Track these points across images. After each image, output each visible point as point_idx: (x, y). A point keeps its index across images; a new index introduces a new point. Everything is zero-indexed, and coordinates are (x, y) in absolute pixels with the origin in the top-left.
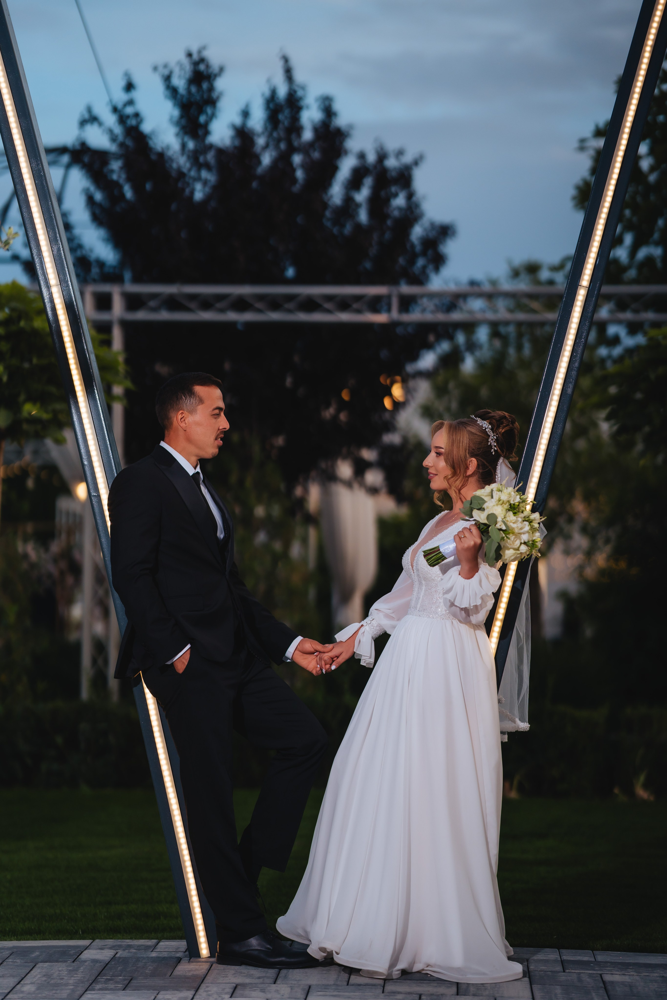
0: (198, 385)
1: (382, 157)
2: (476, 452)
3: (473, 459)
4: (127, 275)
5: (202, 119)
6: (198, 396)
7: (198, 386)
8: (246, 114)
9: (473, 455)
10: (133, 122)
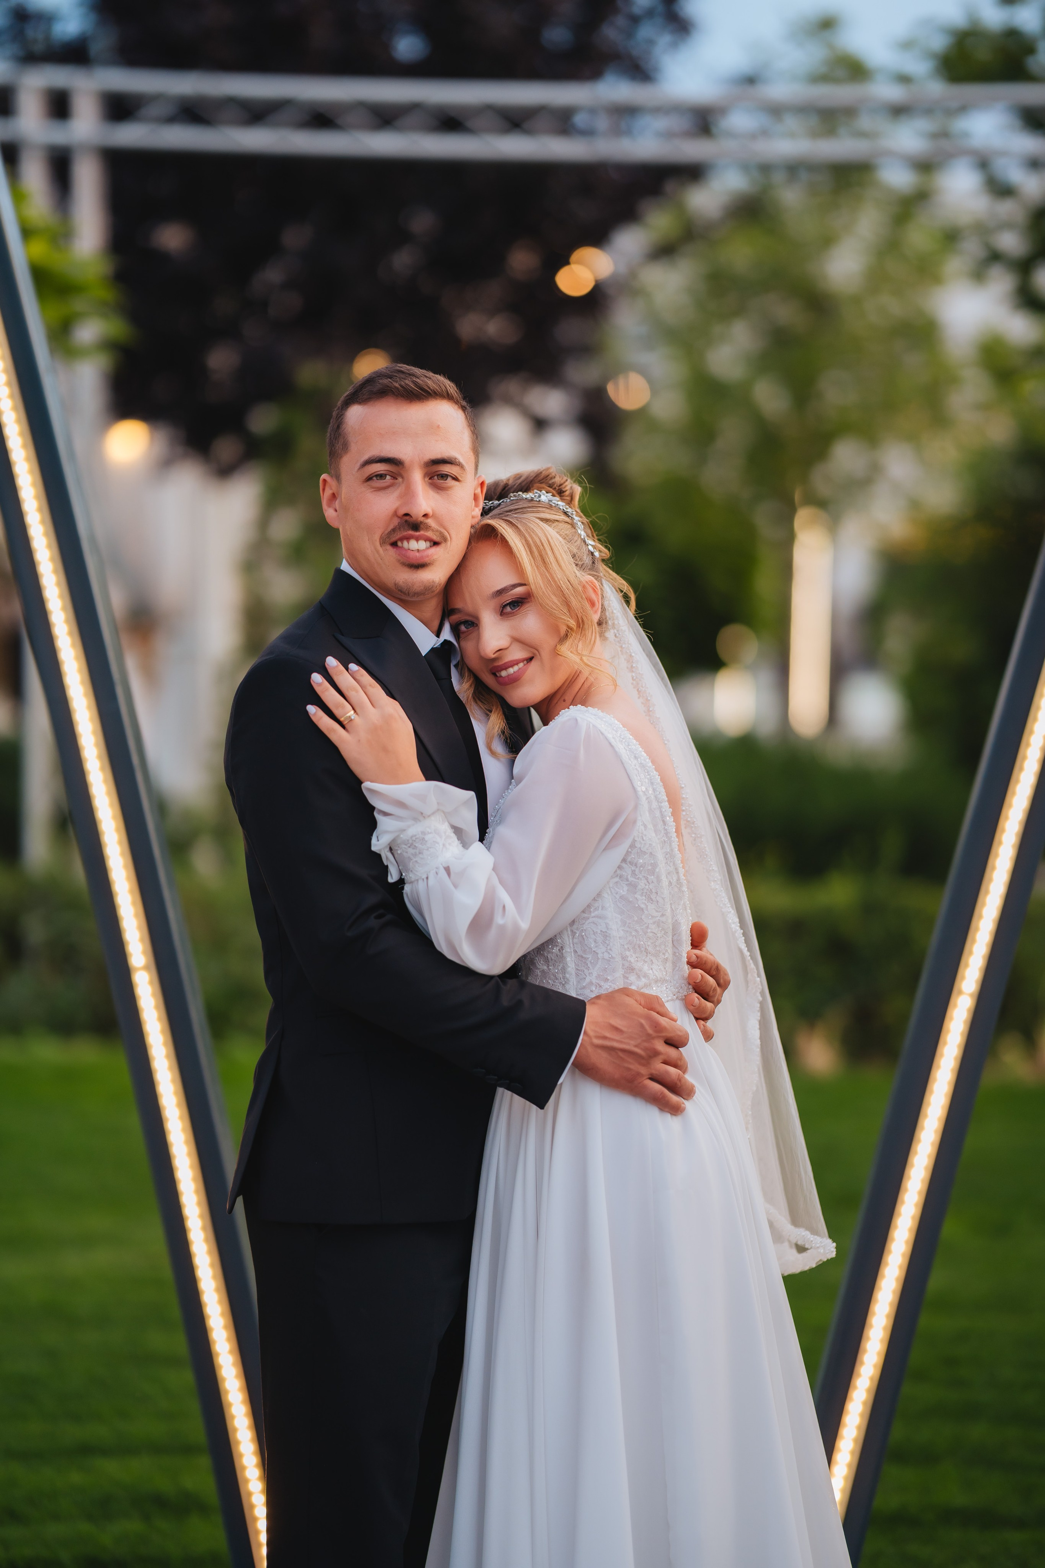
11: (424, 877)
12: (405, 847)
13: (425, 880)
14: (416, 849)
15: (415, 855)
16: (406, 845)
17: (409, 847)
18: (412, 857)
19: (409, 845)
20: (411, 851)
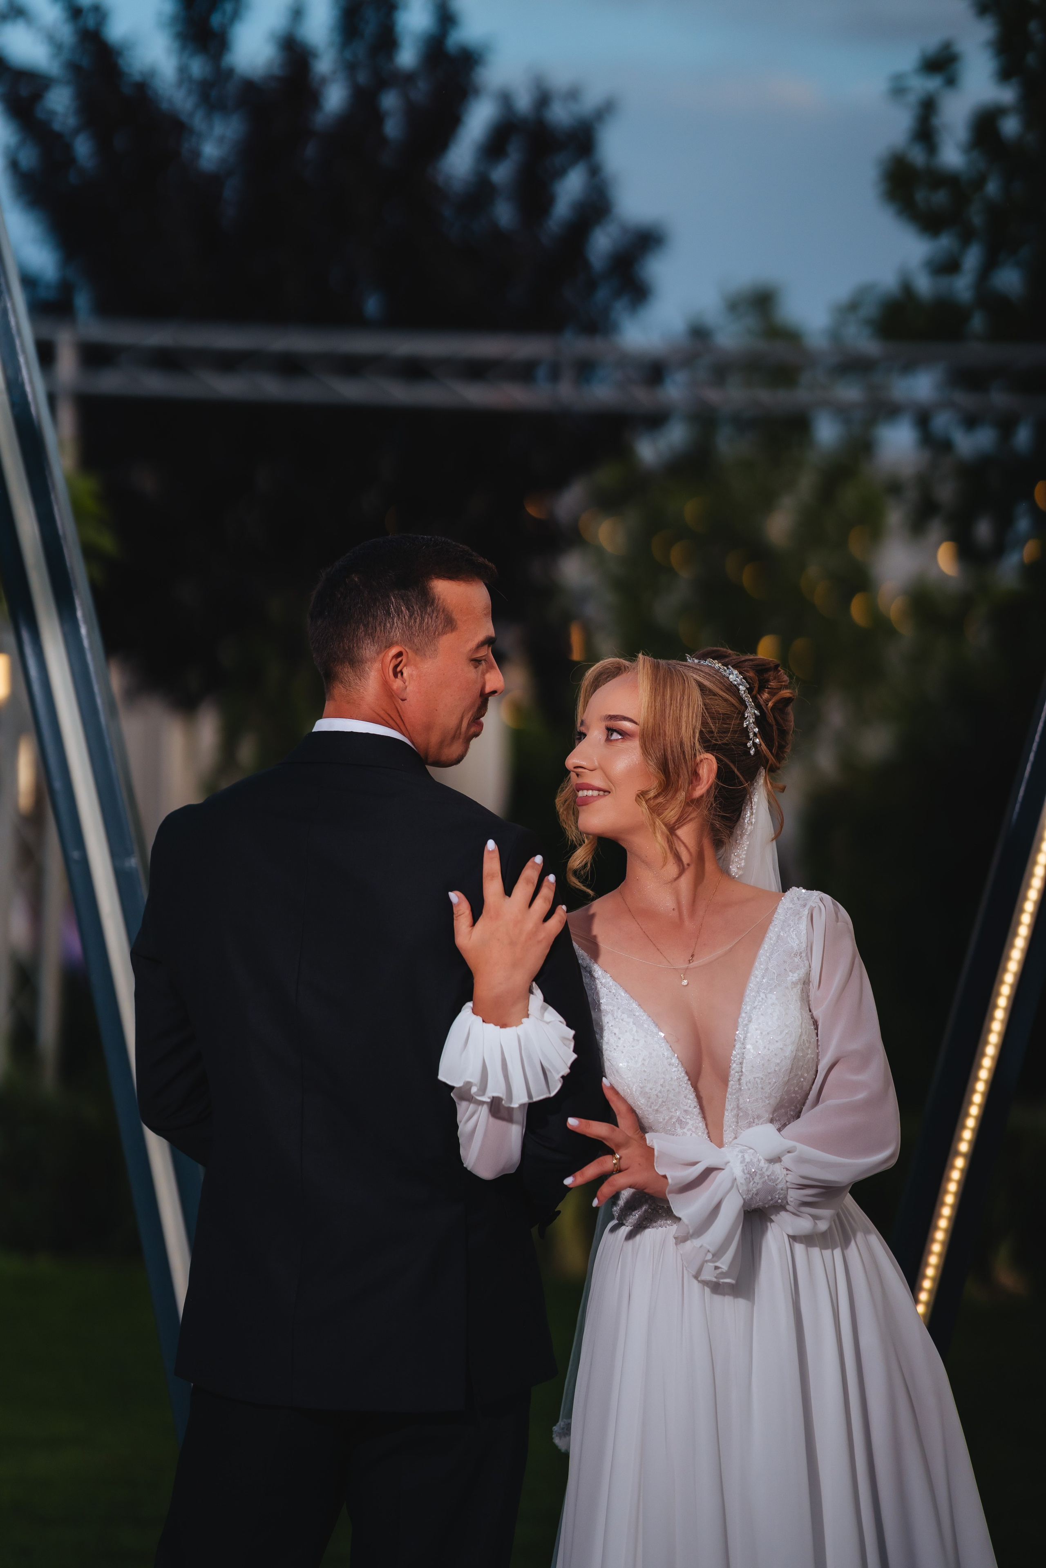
0: (441, 579)
1: (543, 99)
2: (716, 740)
3: (709, 756)
4: (82, 301)
5: (216, 20)
6: (443, 611)
7: (441, 581)
8: (297, 14)
9: (709, 746)
10: (91, 22)
11: (785, 1172)
12: (752, 1183)
13: (788, 1172)
14: (757, 1172)
15: (762, 1175)
16: (750, 1182)
17: (753, 1179)
18: (763, 1180)
19: (751, 1179)
20: (757, 1179)
